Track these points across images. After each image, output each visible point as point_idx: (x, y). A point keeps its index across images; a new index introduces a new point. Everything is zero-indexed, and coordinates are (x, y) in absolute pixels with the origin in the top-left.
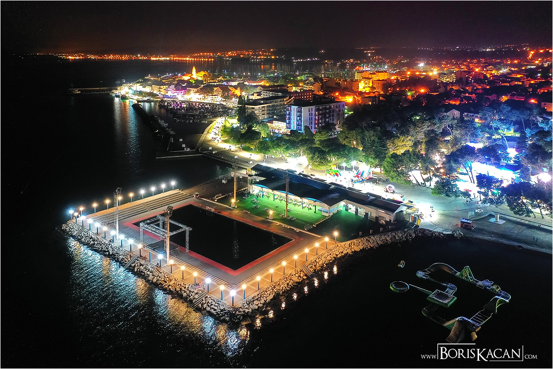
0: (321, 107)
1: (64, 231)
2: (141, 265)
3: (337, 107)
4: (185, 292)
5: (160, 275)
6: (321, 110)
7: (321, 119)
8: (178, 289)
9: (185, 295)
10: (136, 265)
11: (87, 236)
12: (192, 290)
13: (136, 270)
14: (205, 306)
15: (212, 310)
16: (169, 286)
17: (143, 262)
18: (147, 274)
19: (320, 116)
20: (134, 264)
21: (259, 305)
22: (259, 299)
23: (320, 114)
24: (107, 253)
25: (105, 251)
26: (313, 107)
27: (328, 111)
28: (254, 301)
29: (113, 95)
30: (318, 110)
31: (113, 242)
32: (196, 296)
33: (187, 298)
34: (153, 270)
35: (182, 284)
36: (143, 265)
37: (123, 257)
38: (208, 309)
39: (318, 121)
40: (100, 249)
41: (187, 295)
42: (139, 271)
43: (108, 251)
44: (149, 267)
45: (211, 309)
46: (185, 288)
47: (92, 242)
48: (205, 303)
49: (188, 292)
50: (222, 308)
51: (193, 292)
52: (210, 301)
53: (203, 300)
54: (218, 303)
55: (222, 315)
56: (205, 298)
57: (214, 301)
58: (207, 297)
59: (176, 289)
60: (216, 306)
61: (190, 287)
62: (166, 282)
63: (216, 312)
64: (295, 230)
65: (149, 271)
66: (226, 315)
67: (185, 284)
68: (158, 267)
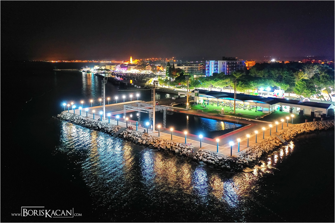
0: (230, 62)
1: (59, 118)
2: (129, 133)
3: (240, 64)
4: (176, 149)
5: (148, 138)
6: (230, 64)
7: (231, 70)
8: (169, 147)
9: (177, 151)
10: (125, 133)
11: (78, 119)
12: (184, 147)
13: (125, 137)
14: (201, 158)
15: (210, 161)
16: (159, 145)
17: (130, 131)
18: (136, 139)
19: (230, 68)
20: (122, 133)
21: (253, 159)
22: (251, 154)
23: (230, 67)
24: (97, 128)
25: (95, 127)
26: (225, 62)
27: (235, 65)
28: (247, 155)
29: (81, 71)
30: (228, 64)
31: (101, 121)
32: (189, 151)
33: (179, 153)
34: (140, 135)
35: (172, 143)
36: (130, 133)
37: (112, 129)
38: (205, 160)
39: (229, 72)
40: (91, 126)
41: (179, 151)
42: (128, 138)
43: (98, 127)
44: (137, 134)
45: (207, 160)
46: (176, 145)
47: (83, 122)
48: (200, 156)
49: (180, 148)
50: (220, 158)
51: (185, 148)
52: (205, 154)
53: (197, 154)
54: (214, 155)
55: (222, 165)
56: (199, 152)
57: (209, 154)
58: (200, 151)
59: (166, 147)
60: (212, 157)
61: (180, 145)
62: (155, 143)
63: (215, 162)
64: (247, 119)
65: (137, 136)
66: (226, 164)
67: (175, 143)
68: (145, 133)
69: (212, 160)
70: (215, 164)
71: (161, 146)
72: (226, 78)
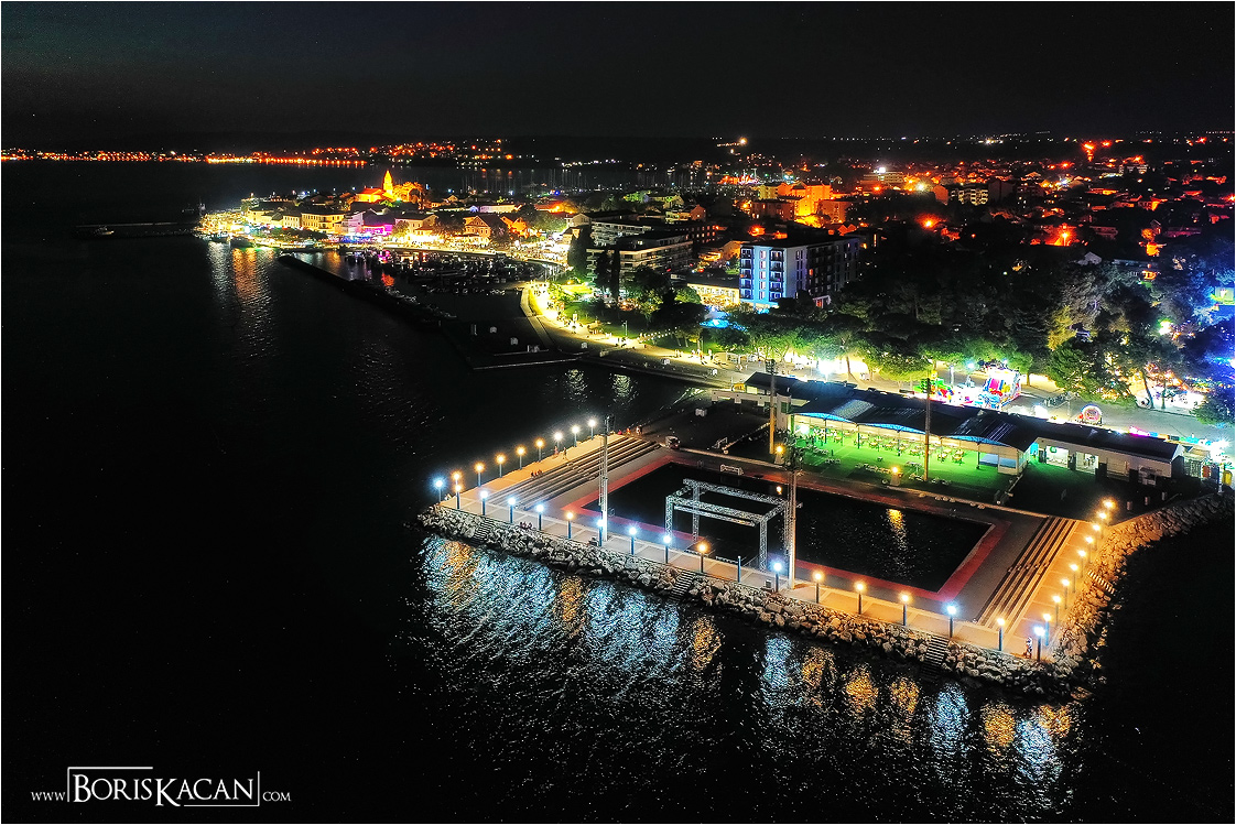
0: (818, 249)
2: (716, 590)
4: (884, 641)
5: (786, 607)
6: (817, 255)
7: (819, 276)
9: (887, 647)
10: (703, 592)
11: (513, 537)
12: (903, 636)
13: (711, 603)
14: (961, 667)
15: (989, 675)
16: (830, 630)
17: (718, 584)
18: (749, 610)
19: (817, 270)
20: (695, 590)
22: (1069, 646)
23: (817, 265)
25: (591, 568)
26: (804, 249)
28: (1064, 650)
30: (811, 254)
31: (600, 545)
32: (922, 648)
33: (896, 654)
34: (758, 598)
35: (867, 625)
36: (722, 592)
37: (654, 577)
38: (975, 673)
41: (894, 648)
45: (981, 673)
46: (879, 631)
47: (537, 550)
48: (957, 662)
49: (893, 640)
50: (1013, 667)
51: (908, 639)
52: (970, 655)
53: (946, 655)
54: (995, 659)
55: (1022, 684)
56: (950, 649)
57: (981, 655)
58: (954, 647)
59: (854, 636)
60: (992, 664)
61: (892, 629)
62: (815, 623)
63: (1002, 678)
64: (973, 504)
65: (748, 601)
66: (1033, 683)
67: (875, 623)
68: (770, 591)
69: (995, 673)
70: (1004, 684)
71: (835, 633)
72: (839, 327)
